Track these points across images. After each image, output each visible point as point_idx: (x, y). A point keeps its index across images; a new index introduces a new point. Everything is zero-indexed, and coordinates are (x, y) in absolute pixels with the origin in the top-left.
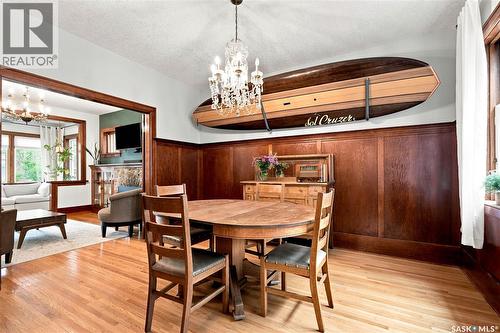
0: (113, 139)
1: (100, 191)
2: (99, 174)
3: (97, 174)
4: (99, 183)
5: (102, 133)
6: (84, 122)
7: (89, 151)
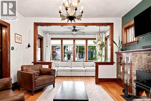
0: (132, 31)
1: (121, 70)
2: (121, 58)
3: (120, 58)
4: (121, 65)
5: (123, 29)
6: (113, 23)
7: (115, 43)
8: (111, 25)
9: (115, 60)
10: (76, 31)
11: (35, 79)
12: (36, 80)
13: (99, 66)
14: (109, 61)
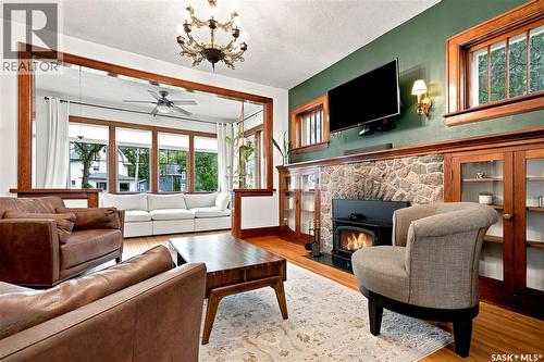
2: (288, 180)
3: (286, 179)
5: (293, 117)
6: (271, 100)
7: (276, 145)
8: (268, 102)
9: (276, 185)
10: (169, 104)
11: (61, 243)
12: (63, 246)
13: (244, 199)
14: (264, 186)
